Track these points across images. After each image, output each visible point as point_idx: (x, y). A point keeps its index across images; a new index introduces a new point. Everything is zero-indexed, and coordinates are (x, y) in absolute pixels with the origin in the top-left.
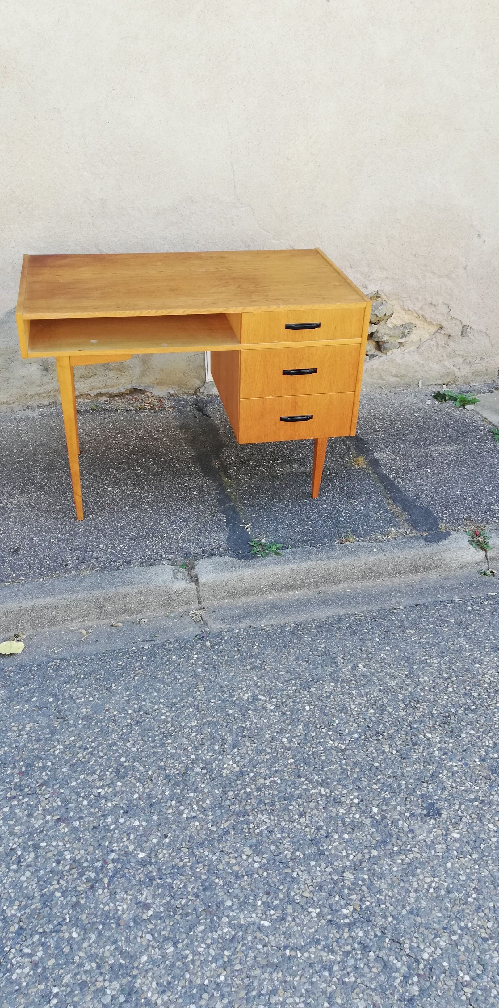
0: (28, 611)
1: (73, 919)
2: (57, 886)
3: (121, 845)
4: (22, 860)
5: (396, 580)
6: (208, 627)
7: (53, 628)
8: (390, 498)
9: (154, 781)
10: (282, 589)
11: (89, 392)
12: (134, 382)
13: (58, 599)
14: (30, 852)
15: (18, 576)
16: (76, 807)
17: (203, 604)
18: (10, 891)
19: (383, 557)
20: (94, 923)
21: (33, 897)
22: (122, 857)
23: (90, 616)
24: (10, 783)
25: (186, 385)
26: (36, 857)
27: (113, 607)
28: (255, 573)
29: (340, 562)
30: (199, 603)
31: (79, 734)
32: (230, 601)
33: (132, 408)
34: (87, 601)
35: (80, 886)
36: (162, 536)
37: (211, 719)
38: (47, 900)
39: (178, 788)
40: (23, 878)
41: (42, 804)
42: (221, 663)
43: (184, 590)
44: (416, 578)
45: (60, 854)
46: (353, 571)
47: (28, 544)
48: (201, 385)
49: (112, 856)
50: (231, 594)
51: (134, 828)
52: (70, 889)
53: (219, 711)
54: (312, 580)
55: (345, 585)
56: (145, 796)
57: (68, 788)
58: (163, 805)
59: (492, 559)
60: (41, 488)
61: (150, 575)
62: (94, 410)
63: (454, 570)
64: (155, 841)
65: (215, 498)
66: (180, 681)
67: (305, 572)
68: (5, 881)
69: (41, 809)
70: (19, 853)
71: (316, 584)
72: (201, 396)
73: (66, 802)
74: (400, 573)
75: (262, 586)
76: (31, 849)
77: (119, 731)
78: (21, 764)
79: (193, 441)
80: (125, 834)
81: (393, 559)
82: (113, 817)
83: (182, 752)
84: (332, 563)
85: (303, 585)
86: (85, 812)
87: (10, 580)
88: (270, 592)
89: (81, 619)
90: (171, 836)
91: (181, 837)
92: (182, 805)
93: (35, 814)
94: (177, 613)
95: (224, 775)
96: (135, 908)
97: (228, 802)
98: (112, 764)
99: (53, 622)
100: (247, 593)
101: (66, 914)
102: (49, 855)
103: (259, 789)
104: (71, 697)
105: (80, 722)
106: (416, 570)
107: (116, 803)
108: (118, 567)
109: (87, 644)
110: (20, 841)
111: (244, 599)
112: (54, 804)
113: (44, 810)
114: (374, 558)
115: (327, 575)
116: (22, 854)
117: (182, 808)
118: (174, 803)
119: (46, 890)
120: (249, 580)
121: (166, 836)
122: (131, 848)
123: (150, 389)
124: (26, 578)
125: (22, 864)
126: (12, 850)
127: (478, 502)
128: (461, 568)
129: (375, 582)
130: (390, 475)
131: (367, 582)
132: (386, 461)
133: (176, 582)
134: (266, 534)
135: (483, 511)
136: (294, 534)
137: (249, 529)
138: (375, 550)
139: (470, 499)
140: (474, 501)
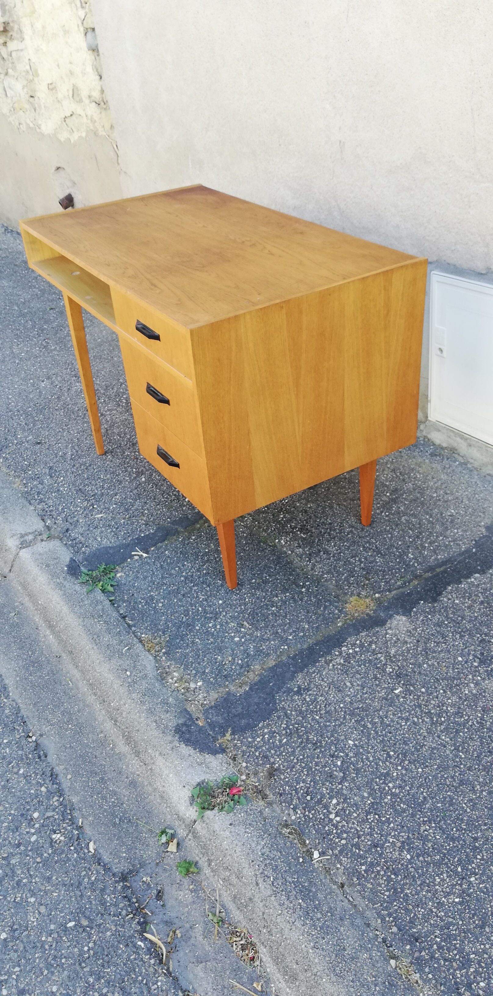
10: (46, 621)
17: (10, 574)
30: (10, 570)
32: (21, 591)
43: (9, 549)
46: (90, 669)
54: (65, 638)
55: (78, 675)
71: (65, 646)
74: (115, 721)
75: (40, 602)
100: (30, 596)
106: (127, 739)
111: (27, 599)
114: (110, 677)
120: (38, 586)
127: (337, 777)
128: (162, 797)
129: (94, 704)
130: (347, 646)
131: (91, 695)
132: (387, 634)
133: (15, 538)
134: (133, 573)
135: (311, 789)
136: (143, 594)
137: (136, 557)
138: (128, 673)
139: (339, 763)
140: (336, 771)
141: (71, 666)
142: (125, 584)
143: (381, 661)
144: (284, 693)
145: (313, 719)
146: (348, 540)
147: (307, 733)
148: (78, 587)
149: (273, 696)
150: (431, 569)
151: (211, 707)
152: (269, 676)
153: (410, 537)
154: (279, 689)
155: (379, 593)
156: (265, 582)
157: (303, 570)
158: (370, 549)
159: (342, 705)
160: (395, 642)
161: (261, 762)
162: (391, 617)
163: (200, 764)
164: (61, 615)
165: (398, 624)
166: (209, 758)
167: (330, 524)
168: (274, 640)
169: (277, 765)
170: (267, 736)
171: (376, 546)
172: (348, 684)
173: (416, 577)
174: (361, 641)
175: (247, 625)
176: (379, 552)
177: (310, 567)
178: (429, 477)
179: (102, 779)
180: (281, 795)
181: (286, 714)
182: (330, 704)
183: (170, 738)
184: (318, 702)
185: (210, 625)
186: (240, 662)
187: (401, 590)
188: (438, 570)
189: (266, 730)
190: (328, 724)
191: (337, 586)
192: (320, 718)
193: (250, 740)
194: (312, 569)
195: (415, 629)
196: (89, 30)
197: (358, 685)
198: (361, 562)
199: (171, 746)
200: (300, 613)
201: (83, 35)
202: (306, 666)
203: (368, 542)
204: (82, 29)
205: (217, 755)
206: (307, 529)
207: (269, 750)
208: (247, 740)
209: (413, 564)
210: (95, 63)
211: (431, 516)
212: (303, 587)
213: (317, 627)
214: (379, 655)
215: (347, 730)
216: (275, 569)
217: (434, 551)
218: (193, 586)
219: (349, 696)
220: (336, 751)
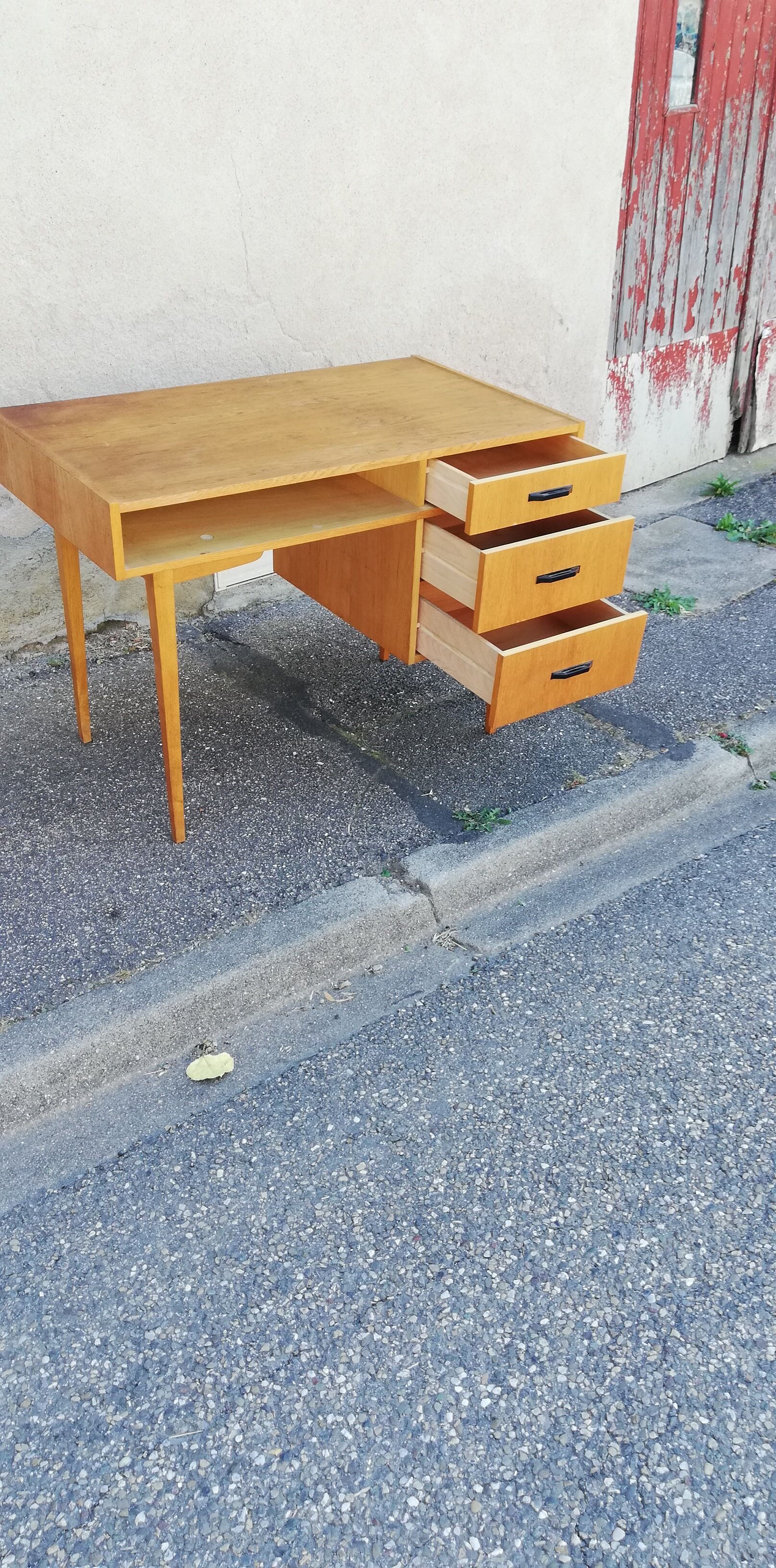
0: (208, 1002)
1: (681, 1402)
2: (618, 1369)
3: (651, 1279)
4: (536, 1355)
5: (664, 822)
6: (478, 951)
7: (251, 1018)
8: (586, 712)
9: (616, 1179)
11: (39, 639)
12: (106, 611)
13: (245, 970)
14: (536, 1339)
15: (152, 953)
16: (542, 1254)
17: (443, 921)
18: (560, 1403)
19: (641, 794)
20: (715, 1395)
21: (600, 1398)
22: (669, 1295)
23: (298, 985)
24: (414, 1256)
25: (186, 602)
26: (552, 1342)
27: (325, 960)
29: (593, 813)
30: (438, 921)
31: (448, 1153)
32: (476, 907)
33: (117, 654)
34: (288, 960)
35: (649, 1356)
36: (324, 838)
37: (608, 1072)
38: (623, 1394)
39: (655, 1177)
40: (562, 1378)
41: (491, 1267)
42: (550, 994)
43: (414, 906)
44: (684, 813)
45: (580, 1324)
47: (126, 899)
48: (207, 598)
49: (653, 1298)
50: (473, 898)
51: (645, 1250)
52: (640, 1365)
53: (611, 1058)
54: (567, 849)
56: (622, 1204)
57: (506, 1231)
58: (657, 1206)
59: (757, 766)
60: (71, 808)
61: (353, 897)
62: (58, 667)
63: (722, 791)
64: (689, 1256)
65: (354, 765)
66: (518, 1035)
67: (556, 839)
68: (539, 1393)
69: (494, 1275)
70: (523, 1346)
71: (574, 853)
72: (211, 617)
73: (521, 1252)
74: (664, 811)
76: (534, 1335)
77: (501, 1129)
78: (405, 1224)
79: (252, 686)
80: (643, 1263)
81: (653, 793)
82: (605, 1247)
83: (614, 1128)
84: (585, 818)
85: (560, 859)
86: (561, 1255)
87: (143, 962)
88: (521, 880)
90: (704, 1243)
91: (718, 1238)
92: (680, 1197)
93: (494, 1286)
94: (414, 944)
95: (697, 1138)
96: (748, 1352)
97: (735, 1172)
98: (536, 1178)
99: (247, 1009)
101: (666, 1400)
102: (567, 1332)
103: (757, 1141)
104: (382, 1106)
105: (433, 1136)
107: (592, 1227)
108: (295, 898)
109: (325, 1025)
110: (508, 1330)
111: (493, 900)
112: (509, 1262)
113: (501, 1275)
115: (583, 836)
116: (528, 1347)
117: (684, 1201)
118: (667, 1198)
119: (608, 1380)
121: (698, 1245)
122: (668, 1278)
123: (133, 618)
124: (165, 951)
125: (541, 1360)
126: (506, 1347)
128: (730, 784)
133: (397, 898)
134: (464, 799)
137: (435, 799)
142: (483, 804)
151: (646, 747)
205: (695, 744)
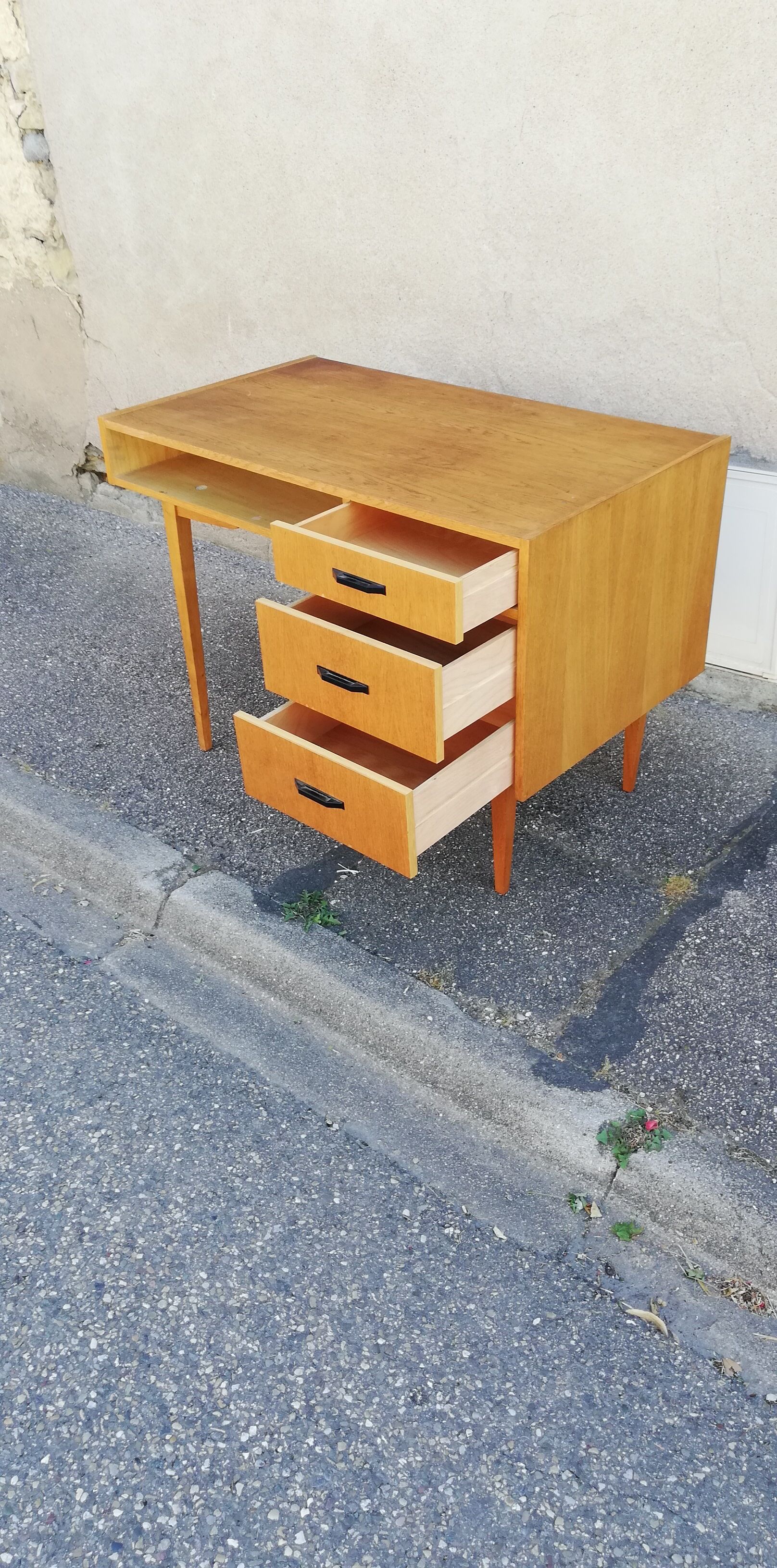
6: (110, 957)
7: (15, 851)
8: (618, 969)
10: (256, 979)
13: (33, 817)
17: (160, 931)
27: (73, 864)
28: (236, 931)
30: (156, 925)
32: (189, 949)
36: (237, 819)
43: (148, 894)
44: (457, 1114)
46: (364, 1026)
50: (194, 941)
54: (301, 996)
55: (342, 1039)
59: (621, 1190)
61: (144, 852)
63: (533, 1153)
67: (298, 975)
71: (304, 1007)
74: (434, 1083)
75: (235, 957)
81: (436, 1051)
84: (343, 992)
85: (285, 995)
87: (45, 773)
88: (240, 972)
89: (41, 858)
100: (212, 952)
106: (464, 1101)
108: (138, 823)
111: (205, 959)
114: (408, 1028)
115: (325, 1003)
120: (224, 935)
127: (763, 1083)
128: (549, 1159)
129: (386, 1070)
130: (689, 936)
131: (375, 1060)
132: (729, 914)
133: (150, 877)
134: (352, 897)
135: (741, 1103)
136: (384, 921)
137: (344, 877)
138: (430, 1018)
139: (757, 1068)
140: (758, 1076)
141: (324, 1031)
142: (349, 913)
143: (741, 946)
144: (645, 1003)
145: (699, 1026)
146: (616, 813)
147: (699, 1042)
148: (287, 926)
149: (634, 1010)
150: (735, 831)
151: (562, 1038)
152: (614, 988)
153: (690, 798)
154: (637, 999)
155: (690, 868)
156: (544, 879)
157: (580, 857)
158: (651, 819)
159: (723, 1004)
160: (745, 922)
161: (663, 1087)
162: (723, 894)
163: (590, 1105)
164: (286, 965)
165: (736, 900)
166: (596, 1096)
167: (582, 796)
168: (595, 946)
169: (684, 1086)
170: (652, 1057)
171: (656, 814)
172: (717, 978)
173: (725, 843)
174: (703, 928)
175: (550, 934)
176: (664, 822)
177: (588, 851)
178: (672, 723)
179: (456, 1155)
180: (708, 1118)
181: (662, 1027)
182: (708, 1005)
183: (533, 1083)
184: (692, 1006)
185: (499, 943)
186: (565, 979)
187: (715, 861)
188: (747, 831)
189: (648, 1050)
190: (719, 1027)
191: (634, 869)
192: (706, 1022)
193: (633, 1065)
194: (593, 854)
195: (759, 902)
196: (28, 132)
197: (729, 978)
198: (649, 836)
199: (541, 1091)
200: (609, 908)
201: (18, 138)
202: (654, 968)
203: (643, 811)
204: (16, 130)
205: (604, 1091)
206: (556, 807)
207: (664, 1070)
208: (631, 1066)
209: (712, 829)
210: (39, 180)
211: (702, 770)
212: (594, 876)
213: (640, 921)
214: (735, 940)
215: (746, 1030)
216: (546, 862)
217: (728, 809)
218: (447, 899)
219: (724, 991)
220: (746, 1056)
